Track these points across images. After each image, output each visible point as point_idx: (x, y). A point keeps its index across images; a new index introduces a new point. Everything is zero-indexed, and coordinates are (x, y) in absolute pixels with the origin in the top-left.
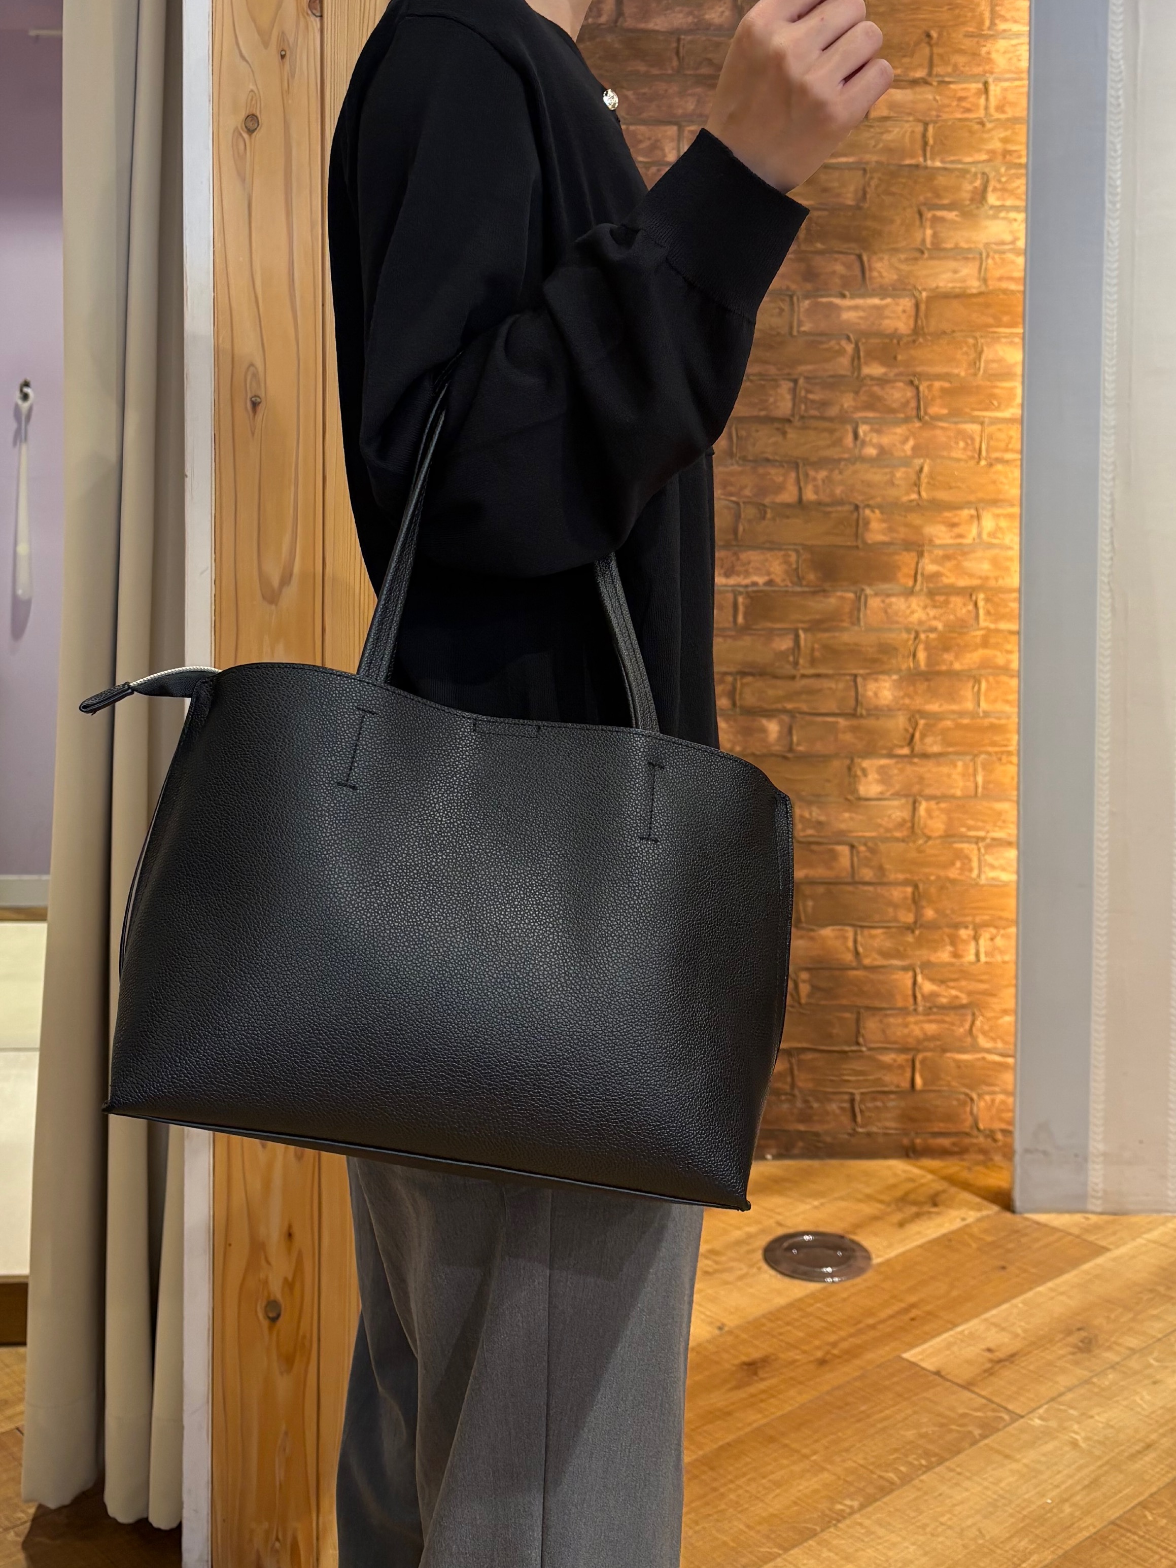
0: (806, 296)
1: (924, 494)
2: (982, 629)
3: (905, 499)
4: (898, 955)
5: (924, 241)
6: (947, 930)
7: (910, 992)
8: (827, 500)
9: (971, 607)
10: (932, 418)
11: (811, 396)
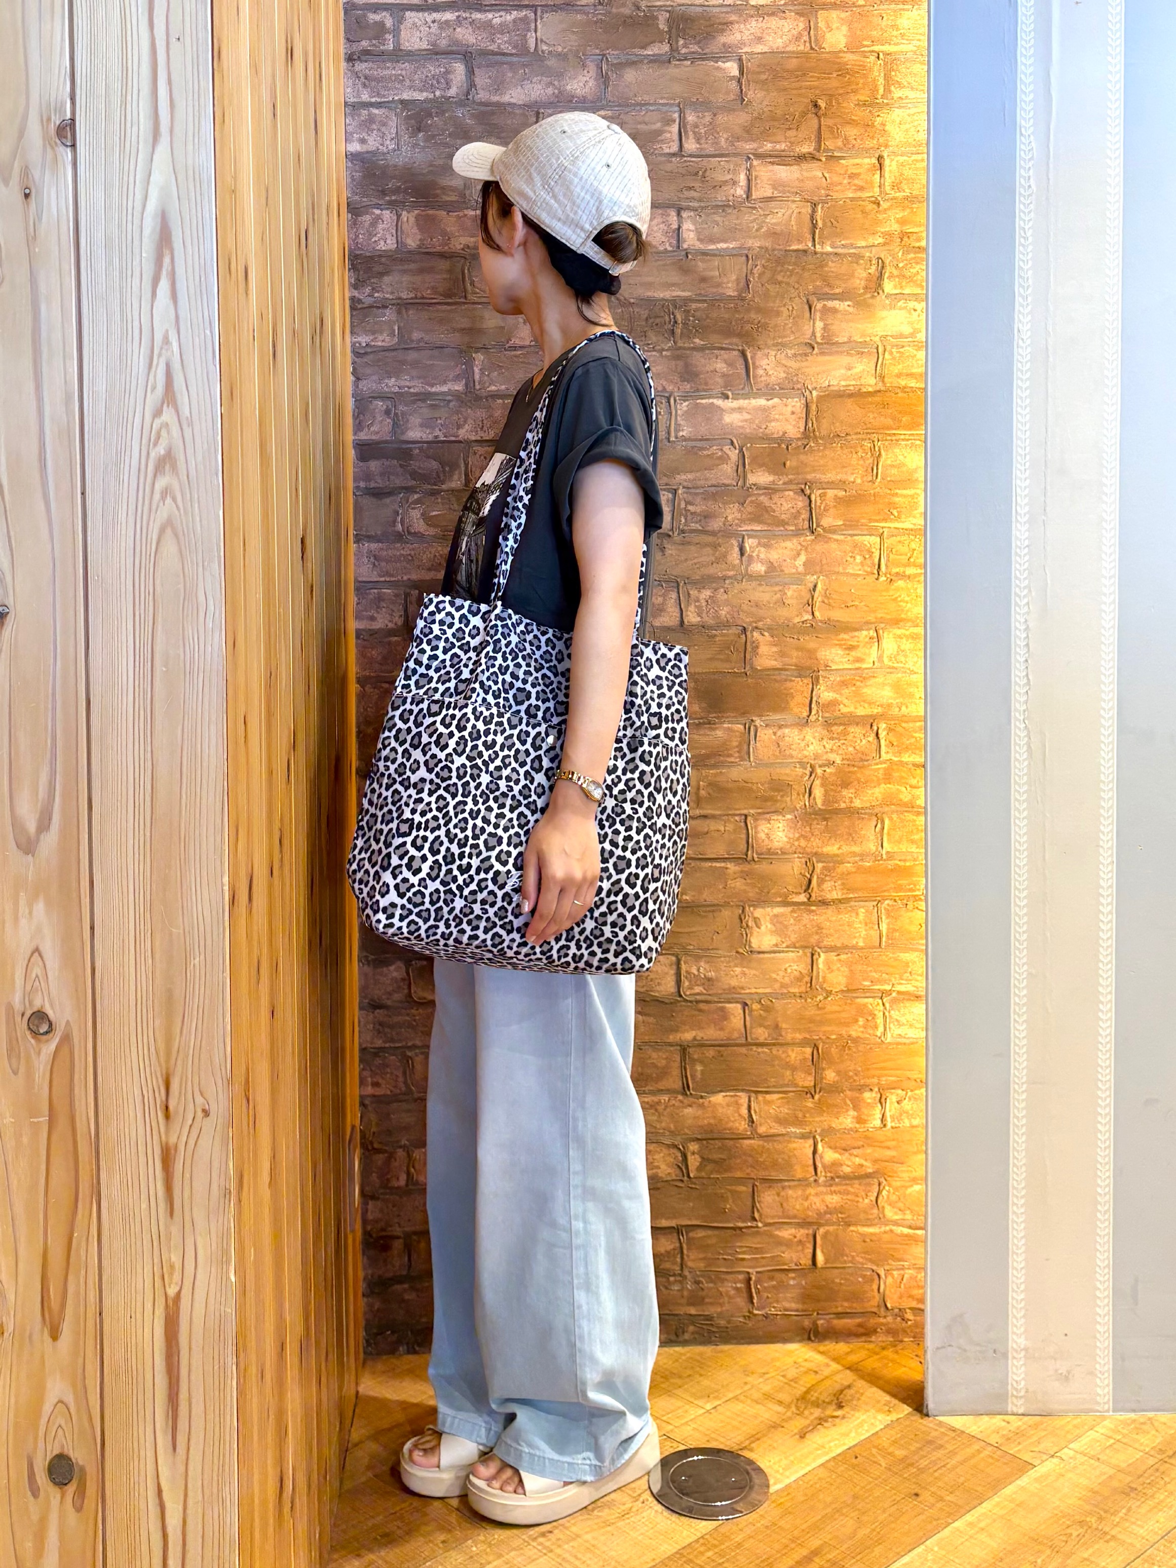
0: (685, 398)
1: (817, 614)
2: (884, 762)
3: (797, 620)
4: (798, 1122)
5: (814, 334)
6: (848, 1093)
7: (811, 1162)
8: (711, 622)
9: (872, 738)
10: (824, 529)
11: (690, 508)
